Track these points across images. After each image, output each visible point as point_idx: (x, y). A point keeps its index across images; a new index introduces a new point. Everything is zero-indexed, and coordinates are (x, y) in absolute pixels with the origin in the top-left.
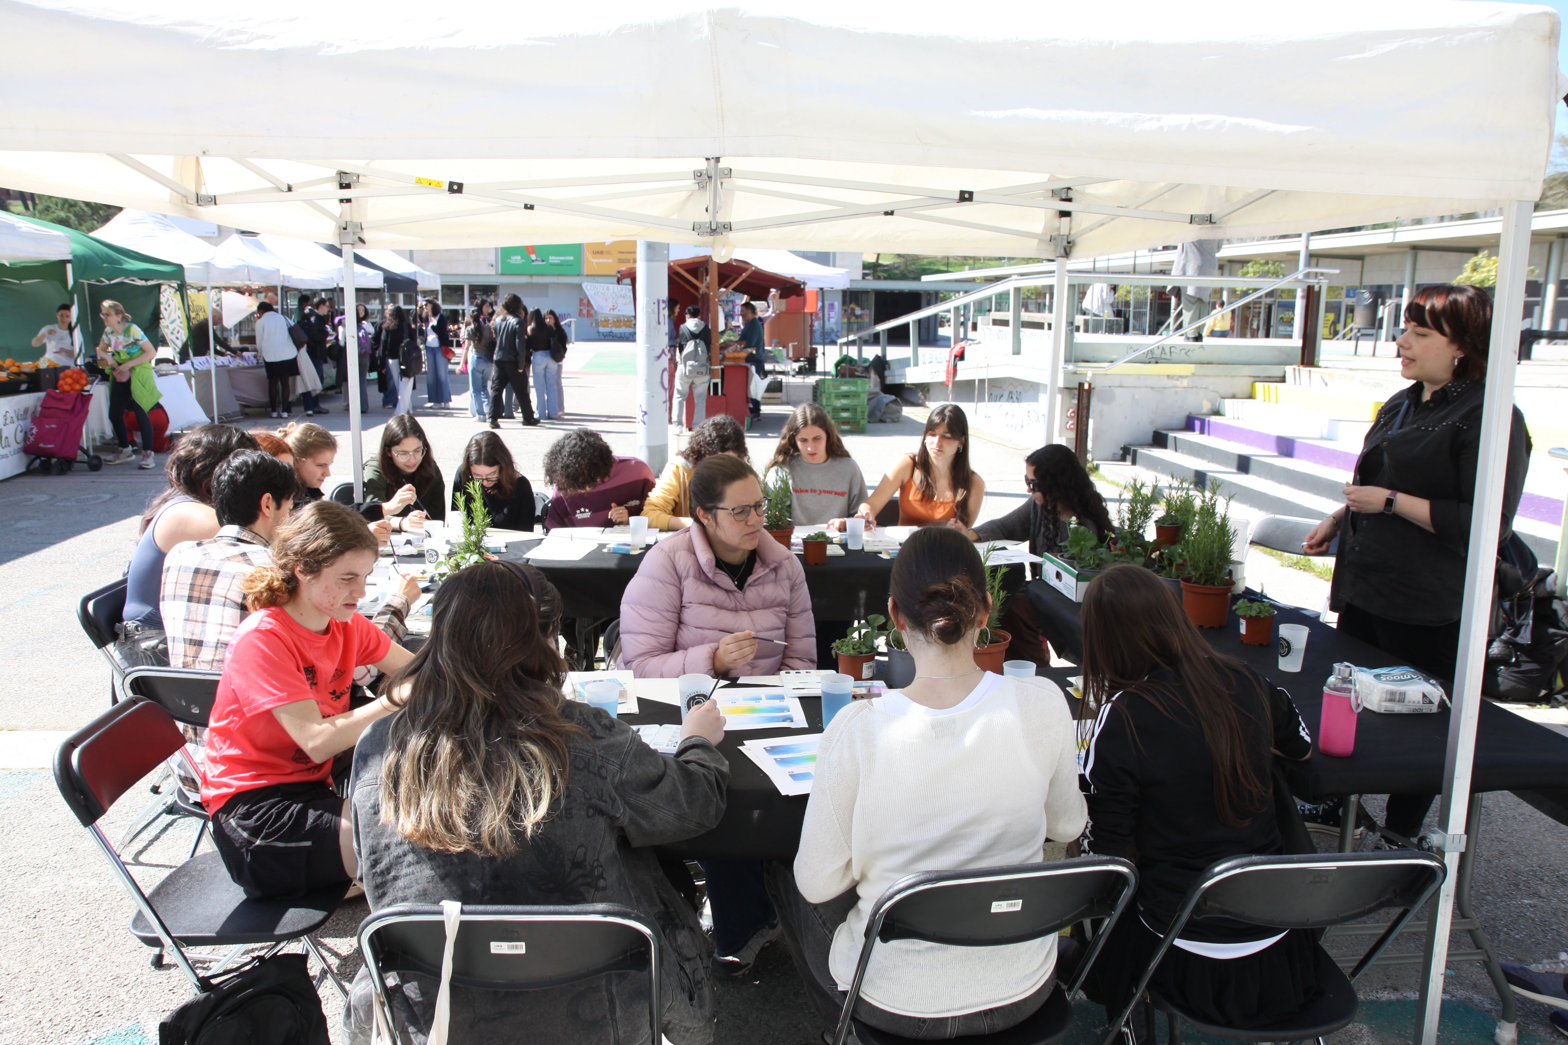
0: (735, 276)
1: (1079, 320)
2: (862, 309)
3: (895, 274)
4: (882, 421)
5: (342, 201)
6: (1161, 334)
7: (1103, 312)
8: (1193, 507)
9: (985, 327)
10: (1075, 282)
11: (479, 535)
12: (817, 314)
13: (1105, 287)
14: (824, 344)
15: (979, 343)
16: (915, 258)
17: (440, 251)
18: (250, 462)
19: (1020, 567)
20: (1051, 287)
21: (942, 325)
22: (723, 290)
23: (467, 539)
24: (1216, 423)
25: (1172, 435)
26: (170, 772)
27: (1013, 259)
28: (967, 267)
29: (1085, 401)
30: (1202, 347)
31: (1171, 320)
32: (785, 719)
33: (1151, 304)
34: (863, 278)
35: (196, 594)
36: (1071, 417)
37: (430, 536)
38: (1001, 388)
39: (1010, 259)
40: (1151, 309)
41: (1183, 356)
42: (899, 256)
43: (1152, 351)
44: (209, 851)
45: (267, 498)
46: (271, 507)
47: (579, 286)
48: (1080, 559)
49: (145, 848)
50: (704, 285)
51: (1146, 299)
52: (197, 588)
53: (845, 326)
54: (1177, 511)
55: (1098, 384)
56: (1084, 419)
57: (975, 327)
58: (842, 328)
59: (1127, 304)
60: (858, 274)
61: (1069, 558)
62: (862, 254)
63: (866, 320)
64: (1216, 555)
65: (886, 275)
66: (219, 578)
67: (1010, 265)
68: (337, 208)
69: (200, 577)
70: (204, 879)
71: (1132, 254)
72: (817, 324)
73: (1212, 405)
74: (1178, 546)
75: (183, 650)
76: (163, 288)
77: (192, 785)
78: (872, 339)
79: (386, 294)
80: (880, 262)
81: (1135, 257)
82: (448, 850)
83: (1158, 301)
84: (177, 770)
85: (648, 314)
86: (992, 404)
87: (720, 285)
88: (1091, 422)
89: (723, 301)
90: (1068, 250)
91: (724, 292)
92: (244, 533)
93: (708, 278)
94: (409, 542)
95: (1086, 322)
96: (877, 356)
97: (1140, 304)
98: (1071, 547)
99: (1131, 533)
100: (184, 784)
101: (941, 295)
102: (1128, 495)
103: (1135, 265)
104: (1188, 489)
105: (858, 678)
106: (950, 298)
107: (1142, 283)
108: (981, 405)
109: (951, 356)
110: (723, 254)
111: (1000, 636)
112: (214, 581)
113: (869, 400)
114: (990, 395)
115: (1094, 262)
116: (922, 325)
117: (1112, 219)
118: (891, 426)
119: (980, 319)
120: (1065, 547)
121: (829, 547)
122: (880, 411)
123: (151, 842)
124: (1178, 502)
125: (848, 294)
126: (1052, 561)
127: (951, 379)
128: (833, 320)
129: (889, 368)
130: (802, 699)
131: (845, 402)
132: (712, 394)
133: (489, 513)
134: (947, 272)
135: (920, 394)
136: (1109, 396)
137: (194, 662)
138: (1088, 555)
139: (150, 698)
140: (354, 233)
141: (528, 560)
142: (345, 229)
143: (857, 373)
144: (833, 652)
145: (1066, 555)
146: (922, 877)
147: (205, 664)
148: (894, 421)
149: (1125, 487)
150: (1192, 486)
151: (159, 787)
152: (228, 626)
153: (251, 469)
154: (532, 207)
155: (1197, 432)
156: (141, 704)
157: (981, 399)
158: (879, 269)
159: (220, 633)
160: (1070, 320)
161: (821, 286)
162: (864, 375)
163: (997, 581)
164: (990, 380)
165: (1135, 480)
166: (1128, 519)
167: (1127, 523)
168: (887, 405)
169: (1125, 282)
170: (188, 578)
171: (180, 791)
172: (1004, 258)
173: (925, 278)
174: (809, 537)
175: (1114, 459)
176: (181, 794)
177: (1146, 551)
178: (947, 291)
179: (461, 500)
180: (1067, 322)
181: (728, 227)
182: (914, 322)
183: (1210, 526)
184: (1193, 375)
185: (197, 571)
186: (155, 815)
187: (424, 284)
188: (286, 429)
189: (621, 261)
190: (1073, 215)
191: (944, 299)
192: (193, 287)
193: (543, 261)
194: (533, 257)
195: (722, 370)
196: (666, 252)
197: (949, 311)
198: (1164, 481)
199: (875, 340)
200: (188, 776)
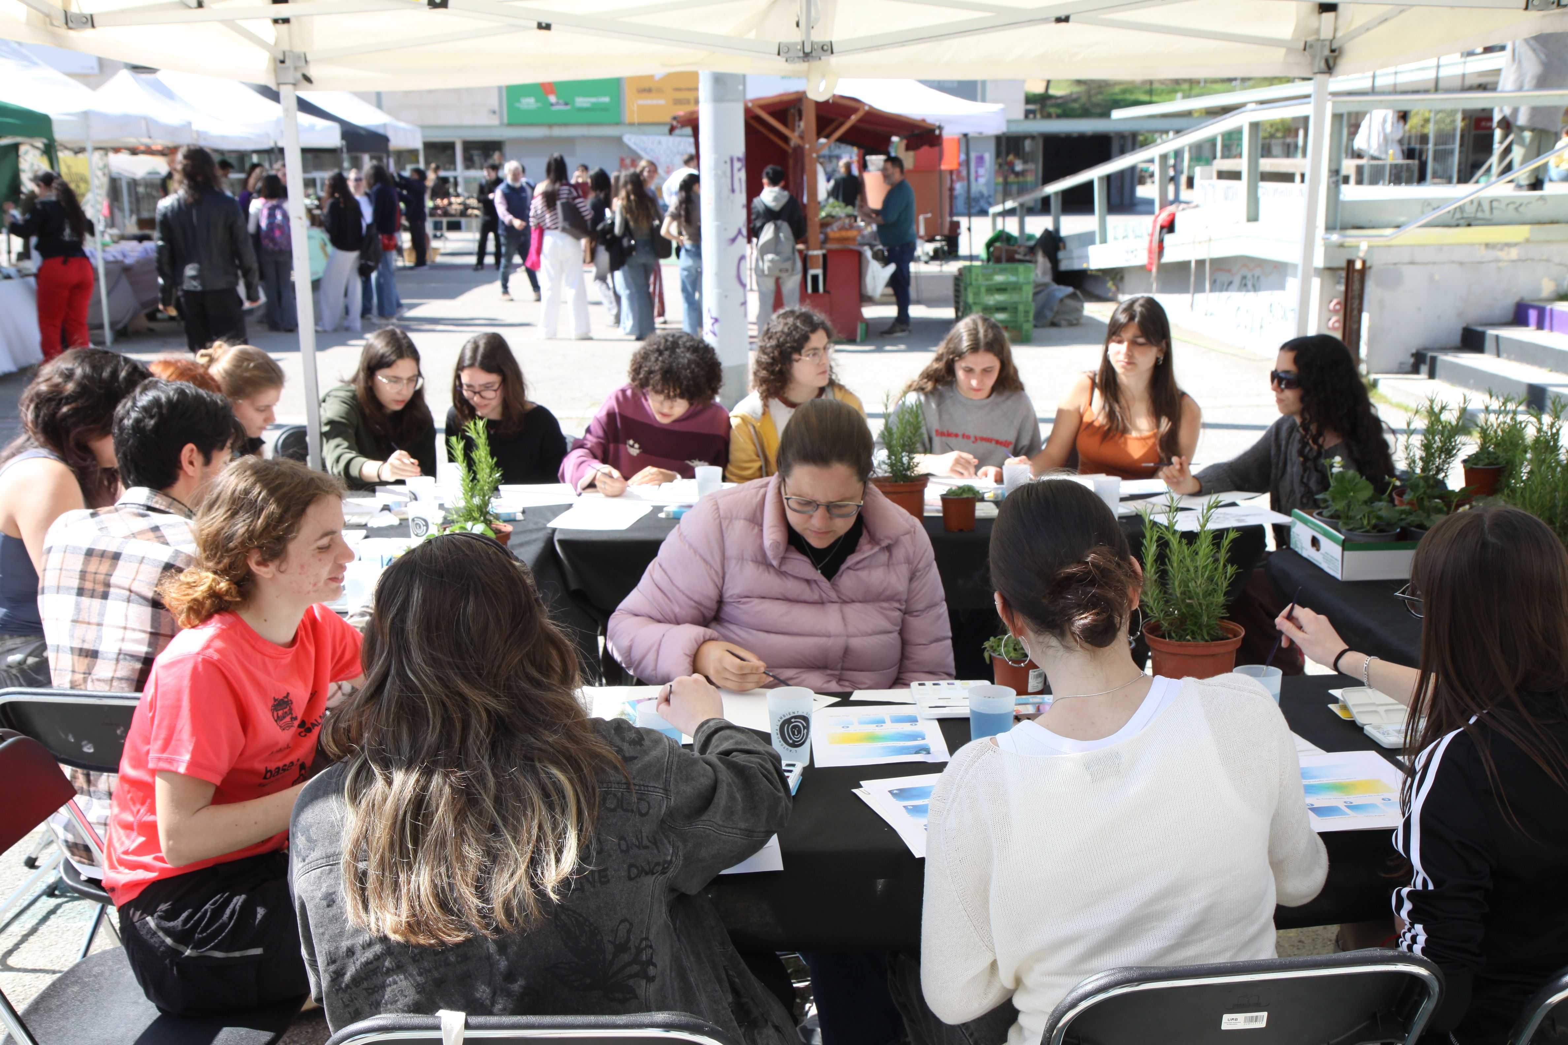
0: (841, 119)
1: (1349, 166)
2: (1025, 162)
3: (1073, 109)
4: (1054, 324)
5: (276, 21)
6: (1477, 182)
7: (1386, 152)
8: (1523, 439)
9: (1206, 182)
10: (1344, 110)
11: (484, 496)
12: (959, 172)
13: (1390, 115)
14: (970, 215)
15: (1197, 206)
16: (1101, 86)
17: (420, 93)
18: (164, 399)
19: (1259, 530)
20: (1306, 119)
21: (1142, 181)
22: (823, 140)
23: (467, 502)
24: (1562, 313)
25: (1492, 332)
26: (53, 837)
27: (1249, 79)
28: (1179, 95)
29: (1356, 286)
30: (1542, 198)
31: (1494, 159)
32: (918, 750)
33: (1462, 137)
34: (1026, 117)
35: (88, 585)
36: (1336, 312)
37: (416, 499)
38: (1229, 271)
39: (1244, 80)
40: (1461, 145)
41: (1511, 213)
42: (1079, 82)
43: (1461, 209)
44: (109, 947)
45: (189, 451)
46: (195, 463)
47: (619, 140)
48: (1349, 518)
49: (17, 946)
50: (796, 134)
51: (1454, 129)
52: (89, 577)
53: (1000, 188)
54: (1497, 445)
55: (1377, 262)
56: (1355, 312)
57: (1190, 183)
58: (996, 191)
59: (1424, 139)
60: (1018, 110)
61: (1331, 517)
62: (1024, 81)
63: (1030, 178)
64: (1559, 510)
65: (1059, 111)
66: (121, 563)
67: (1245, 89)
68: (270, 33)
69: (95, 561)
70: (101, 988)
71: (1433, 62)
72: (959, 187)
73: (1558, 285)
74: (1498, 496)
75: (70, 664)
76: (23, 149)
77: (84, 854)
78: (1039, 206)
79: (345, 156)
80: (1052, 92)
81: (1438, 67)
82: (443, 943)
83: (1473, 133)
84: (62, 834)
85: (718, 178)
86: (1216, 295)
87: (819, 133)
88: (1365, 317)
89: (824, 157)
90: (1331, 62)
91: (824, 145)
92: (157, 498)
93: (802, 124)
94: (386, 508)
95: (1360, 170)
96: (1047, 233)
97: (1444, 138)
98: (1334, 500)
99: (1426, 479)
100: (73, 854)
101: (1141, 138)
102: (1421, 423)
103: (1437, 80)
104: (1515, 413)
105: (1022, 690)
106: (1153, 141)
107: (1449, 106)
108: (1199, 297)
109: (1154, 227)
110: (821, 89)
111: (1229, 630)
112: (114, 566)
113: (1036, 294)
114: (1214, 282)
115: (1374, 77)
116: (1113, 184)
117: (1401, 12)
118: (1066, 331)
119: (1198, 171)
120: (1325, 501)
121: (979, 505)
122: (1051, 309)
123: (25, 938)
124: (1500, 433)
125: (1004, 142)
126: (1305, 522)
127: (1155, 261)
128: (982, 180)
129: (1065, 247)
130: (942, 721)
131: (999, 298)
132: (810, 290)
133: (497, 465)
134: (1150, 103)
135: (1110, 284)
136: (1392, 276)
137: (85, 680)
138: (1359, 512)
139: (23, 732)
140: (296, 68)
141: (554, 530)
142: (282, 62)
143: (1017, 256)
144: (986, 655)
145: (1326, 513)
146: (1119, 976)
147: (102, 684)
148: (1071, 324)
149: (1417, 412)
150: (1522, 408)
151: (35, 859)
152: (134, 630)
153: (165, 411)
154: (548, 27)
155: (1532, 327)
156: (10, 740)
157: (1199, 289)
158: (1049, 102)
159: (123, 640)
160: (1334, 167)
161: (965, 131)
162: (1028, 258)
163: (1223, 551)
164: (1213, 261)
165: (1432, 401)
166: (1421, 459)
167: (1420, 464)
168: (1061, 300)
169: (1419, 106)
170: (77, 563)
171: (67, 864)
172: (1235, 79)
173: (1117, 114)
174: (950, 492)
175: (1401, 370)
176: (69, 868)
177: (1448, 505)
178: (1149, 131)
179: (459, 447)
180: (1330, 171)
181: (828, 49)
182: (1101, 179)
183: (1549, 467)
184: (1527, 241)
185: (90, 553)
186: (31, 898)
187: (397, 142)
188: (210, 351)
189: (678, 102)
190: (1341, 8)
191: (1145, 144)
192: (66, 148)
193: (566, 104)
194: (553, 99)
195: (824, 256)
196: (741, 87)
197: (1152, 161)
198: (1478, 400)
199: (1044, 206)
200: (78, 841)
